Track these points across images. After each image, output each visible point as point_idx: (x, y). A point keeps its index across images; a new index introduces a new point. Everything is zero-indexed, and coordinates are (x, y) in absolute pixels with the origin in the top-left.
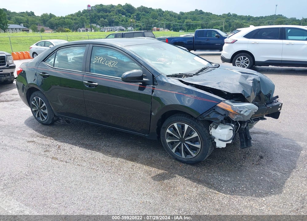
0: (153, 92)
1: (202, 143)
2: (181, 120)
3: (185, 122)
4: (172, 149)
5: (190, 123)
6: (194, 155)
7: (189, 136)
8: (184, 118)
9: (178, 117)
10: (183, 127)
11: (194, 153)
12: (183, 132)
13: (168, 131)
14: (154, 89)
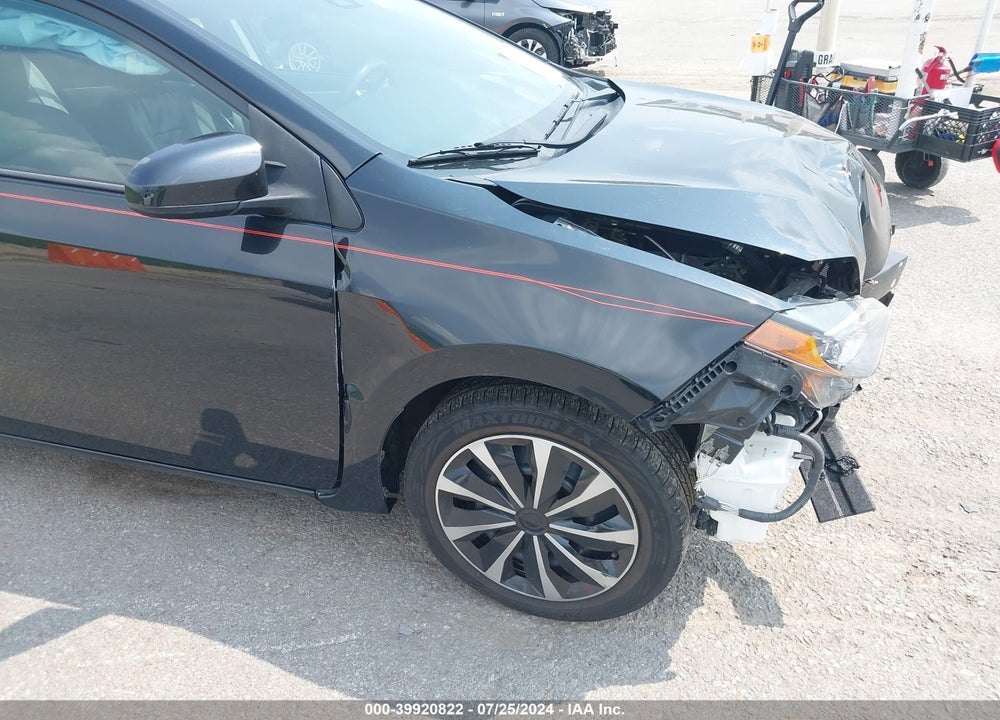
0: (339, 266)
1: (645, 521)
2: (505, 420)
3: (532, 430)
4: (486, 566)
5: (558, 431)
6: (608, 582)
7: (563, 494)
8: (519, 406)
9: (488, 407)
10: (523, 453)
11: (606, 572)
12: (530, 481)
13: (445, 484)
14: (344, 252)
